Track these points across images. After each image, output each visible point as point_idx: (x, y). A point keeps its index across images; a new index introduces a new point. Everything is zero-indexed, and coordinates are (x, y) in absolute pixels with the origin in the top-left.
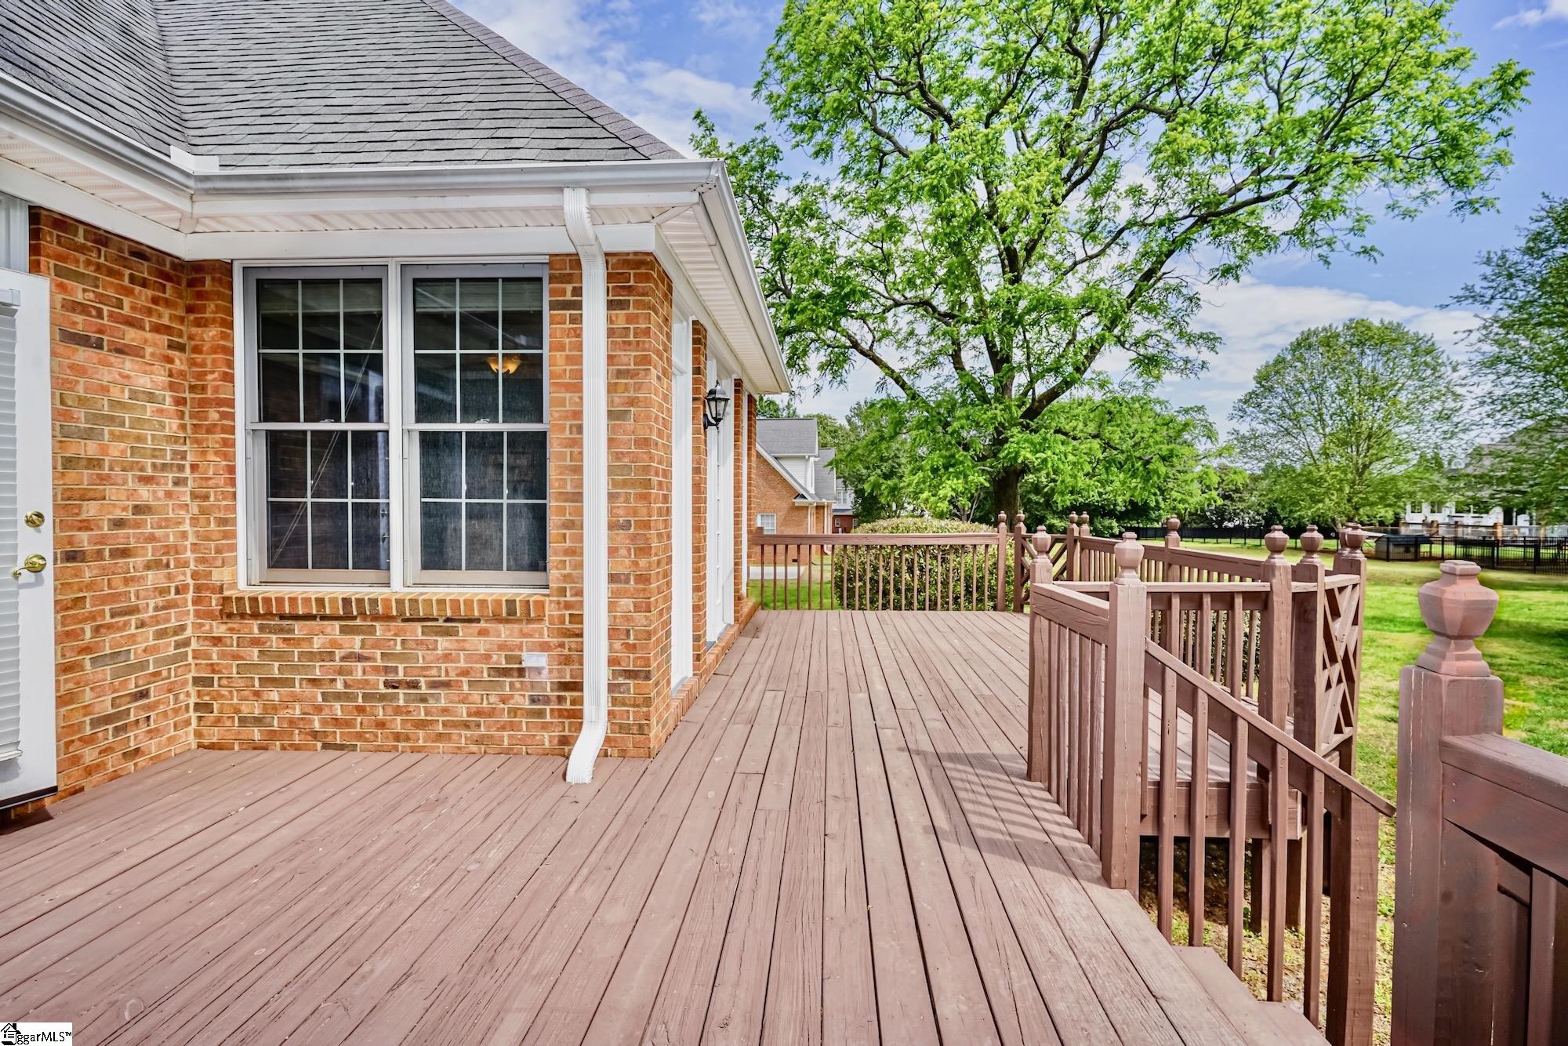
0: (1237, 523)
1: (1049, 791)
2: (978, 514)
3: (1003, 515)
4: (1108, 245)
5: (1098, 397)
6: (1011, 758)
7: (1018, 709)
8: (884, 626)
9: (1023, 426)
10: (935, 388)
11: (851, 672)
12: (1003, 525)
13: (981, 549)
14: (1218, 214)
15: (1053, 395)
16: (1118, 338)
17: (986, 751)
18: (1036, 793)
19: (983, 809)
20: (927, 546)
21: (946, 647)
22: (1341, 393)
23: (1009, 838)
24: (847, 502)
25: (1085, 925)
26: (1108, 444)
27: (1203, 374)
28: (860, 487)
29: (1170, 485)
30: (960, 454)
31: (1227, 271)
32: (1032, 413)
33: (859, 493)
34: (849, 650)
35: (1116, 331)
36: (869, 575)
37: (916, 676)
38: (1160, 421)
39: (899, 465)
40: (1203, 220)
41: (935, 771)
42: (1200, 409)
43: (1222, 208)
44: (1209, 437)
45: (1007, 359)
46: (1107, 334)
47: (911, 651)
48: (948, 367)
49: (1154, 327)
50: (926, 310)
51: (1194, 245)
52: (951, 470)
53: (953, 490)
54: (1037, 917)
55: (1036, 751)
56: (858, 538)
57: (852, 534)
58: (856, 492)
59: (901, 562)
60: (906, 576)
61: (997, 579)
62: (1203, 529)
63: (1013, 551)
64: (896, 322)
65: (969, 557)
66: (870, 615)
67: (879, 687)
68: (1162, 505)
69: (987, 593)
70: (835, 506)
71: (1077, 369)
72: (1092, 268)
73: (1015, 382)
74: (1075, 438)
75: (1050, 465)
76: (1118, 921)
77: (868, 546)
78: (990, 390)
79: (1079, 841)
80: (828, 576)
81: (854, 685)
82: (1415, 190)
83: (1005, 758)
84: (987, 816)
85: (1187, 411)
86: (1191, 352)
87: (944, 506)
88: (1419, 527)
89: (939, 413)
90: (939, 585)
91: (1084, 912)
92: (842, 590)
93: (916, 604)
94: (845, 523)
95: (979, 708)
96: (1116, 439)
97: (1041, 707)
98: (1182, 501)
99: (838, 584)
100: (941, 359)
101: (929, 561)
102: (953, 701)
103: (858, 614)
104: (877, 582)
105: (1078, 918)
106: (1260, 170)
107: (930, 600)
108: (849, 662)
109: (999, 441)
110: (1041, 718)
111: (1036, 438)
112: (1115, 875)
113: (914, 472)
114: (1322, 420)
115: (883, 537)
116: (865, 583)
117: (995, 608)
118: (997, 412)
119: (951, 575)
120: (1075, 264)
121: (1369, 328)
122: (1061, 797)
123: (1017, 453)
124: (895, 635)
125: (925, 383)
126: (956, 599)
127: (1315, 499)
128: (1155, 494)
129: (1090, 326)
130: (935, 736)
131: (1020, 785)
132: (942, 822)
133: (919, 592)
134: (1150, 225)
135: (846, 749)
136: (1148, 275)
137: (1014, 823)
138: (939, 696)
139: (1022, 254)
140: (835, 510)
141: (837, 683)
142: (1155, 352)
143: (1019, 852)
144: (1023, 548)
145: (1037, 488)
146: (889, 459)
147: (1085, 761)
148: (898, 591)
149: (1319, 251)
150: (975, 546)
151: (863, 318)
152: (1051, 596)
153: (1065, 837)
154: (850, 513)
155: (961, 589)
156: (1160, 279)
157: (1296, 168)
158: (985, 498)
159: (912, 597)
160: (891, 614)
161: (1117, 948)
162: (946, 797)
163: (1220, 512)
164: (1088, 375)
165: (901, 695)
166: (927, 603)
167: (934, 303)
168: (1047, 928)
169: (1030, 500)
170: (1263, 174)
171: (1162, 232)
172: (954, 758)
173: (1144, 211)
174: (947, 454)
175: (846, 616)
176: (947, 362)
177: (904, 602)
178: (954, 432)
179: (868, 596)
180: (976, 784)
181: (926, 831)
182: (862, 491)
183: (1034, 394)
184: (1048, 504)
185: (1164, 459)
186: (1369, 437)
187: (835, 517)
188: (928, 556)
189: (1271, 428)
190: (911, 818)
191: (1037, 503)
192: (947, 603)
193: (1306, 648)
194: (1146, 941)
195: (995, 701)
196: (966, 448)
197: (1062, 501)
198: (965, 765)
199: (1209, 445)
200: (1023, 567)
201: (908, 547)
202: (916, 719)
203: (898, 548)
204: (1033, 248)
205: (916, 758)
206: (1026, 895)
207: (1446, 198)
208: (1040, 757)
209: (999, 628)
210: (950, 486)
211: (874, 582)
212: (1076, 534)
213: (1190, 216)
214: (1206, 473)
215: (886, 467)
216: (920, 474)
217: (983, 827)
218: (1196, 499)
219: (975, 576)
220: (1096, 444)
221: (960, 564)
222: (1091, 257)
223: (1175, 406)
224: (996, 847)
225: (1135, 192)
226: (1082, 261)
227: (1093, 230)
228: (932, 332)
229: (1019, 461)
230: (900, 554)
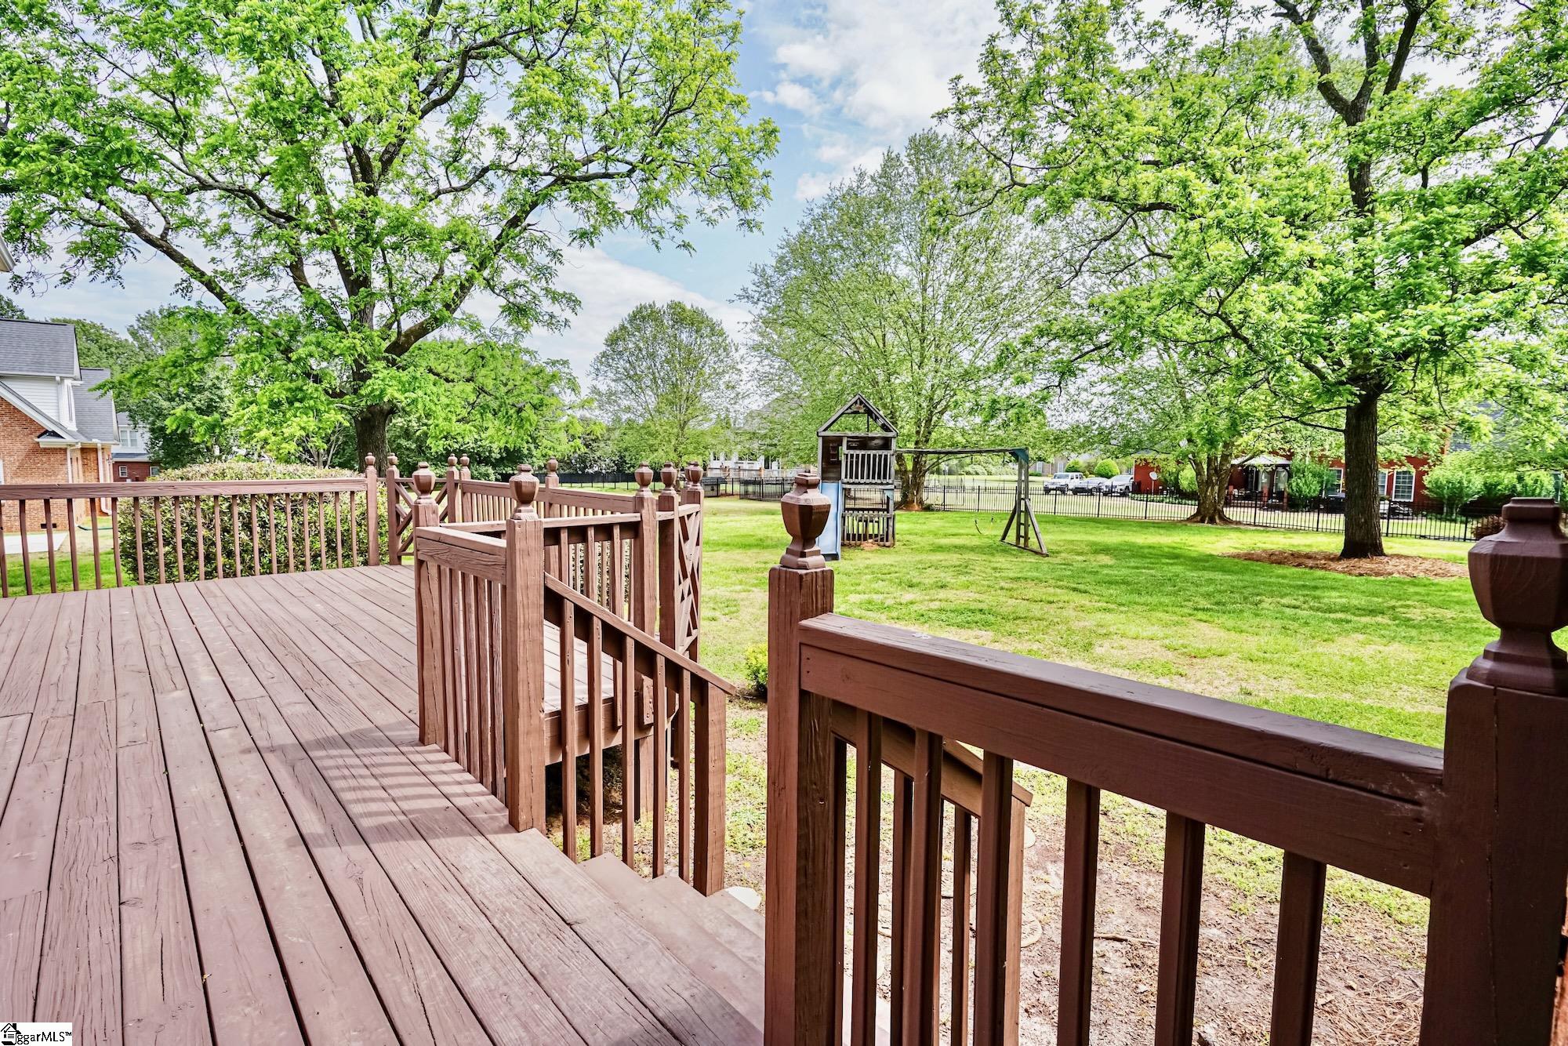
0: (596, 469)
1: (446, 751)
2: (337, 461)
3: (371, 457)
4: (473, 182)
5: (470, 340)
6: (400, 725)
7: (403, 670)
8: (211, 601)
9: (388, 361)
10: (269, 304)
11: (157, 665)
12: (371, 470)
13: (345, 498)
14: (574, 179)
15: (421, 331)
16: (488, 281)
17: (367, 725)
18: (432, 757)
19: (367, 794)
20: (270, 495)
21: (304, 613)
22: (668, 361)
23: (402, 818)
24: (138, 443)
25: (496, 882)
26: (482, 389)
27: (566, 331)
28: (158, 424)
29: (542, 433)
30: (310, 387)
31: (584, 236)
32: (398, 347)
33: (158, 432)
34: (152, 639)
35: (486, 273)
36: (180, 537)
37: (264, 656)
38: (531, 371)
39: (221, 398)
40: (561, 181)
41: (299, 766)
42: (565, 363)
43: (577, 174)
44: (573, 390)
45: (366, 282)
46: (477, 274)
47: (255, 625)
48: (287, 281)
49: (522, 277)
50: (249, 203)
51: (555, 203)
52: (297, 404)
53: (303, 428)
54: (443, 895)
55: (429, 713)
56: (157, 487)
57: (149, 481)
58: (152, 431)
59: (231, 517)
60: (240, 536)
61: (367, 531)
62: (571, 475)
63: (385, 499)
64: (201, 211)
65: (329, 508)
66: (187, 588)
67: (205, 678)
68: (534, 453)
69: (355, 548)
70: (115, 449)
71: (447, 306)
72: (457, 202)
73: (377, 311)
74: (447, 380)
75: (420, 406)
76: (527, 864)
77: (176, 498)
78: (345, 316)
79: (482, 794)
80: (106, 542)
81: (162, 679)
82: (715, 204)
83: (391, 727)
84: (373, 800)
85: (554, 363)
86: (556, 309)
87: (292, 447)
88: (718, 471)
89: (276, 335)
90: (291, 542)
91: (494, 867)
92: (135, 560)
93: (258, 567)
94: (132, 469)
95: (354, 677)
96: (489, 385)
97: (434, 661)
98: (553, 448)
99: (128, 553)
100: (274, 269)
101: (273, 514)
102: (318, 676)
103: (165, 590)
104: (195, 545)
105: (488, 877)
106: (606, 149)
107: (279, 562)
108: (154, 654)
109: (360, 376)
110: (433, 674)
111: (404, 376)
112: (523, 817)
113: (244, 405)
114: (656, 382)
115: (202, 486)
116: (175, 548)
117: (366, 563)
118: (354, 339)
119: (307, 529)
120: (439, 193)
121: (684, 310)
122: (460, 753)
123: (382, 391)
124: (228, 608)
125: (253, 294)
126: (315, 557)
127: (653, 449)
128: (528, 442)
129: (458, 264)
130: (296, 723)
131: (412, 753)
132: (312, 824)
133: (261, 552)
134: (514, 172)
135: (152, 773)
136: (514, 222)
137: (407, 798)
138: (298, 673)
139: (377, 165)
140: (118, 455)
141: (134, 685)
142: (523, 302)
143: (418, 829)
144: (397, 494)
145: (407, 434)
146: (204, 389)
147: (486, 709)
148: (229, 554)
149: (652, 236)
150: (337, 493)
151: (148, 194)
152: (439, 539)
153: (467, 795)
154: (145, 459)
155: (322, 545)
156: (525, 229)
157: (634, 156)
158: (345, 443)
159: (252, 559)
160: (220, 584)
161: (530, 892)
162: (316, 794)
163: (583, 459)
164: (458, 314)
165: (243, 683)
166: (275, 565)
167: (262, 195)
168: (455, 902)
169: (400, 446)
170: (610, 153)
171: (525, 182)
172: (324, 744)
173: (507, 157)
174: (293, 385)
175: (144, 593)
176: (284, 274)
177: (239, 567)
178: (299, 359)
179: (181, 563)
180: (358, 766)
181: (290, 844)
182: (163, 429)
183: (399, 326)
184: (421, 450)
185: (534, 407)
186: (687, 399)
187: (117, 465)
188: (272, 508)
189: (620, 387)
190: (267, 835)
191: (408, 449)
192: (303, 563)
193: (667, 567)
194: (557, 872)
195: (375, 666)
196: (317, 379)
197: (436, 446)
198: (340, 747)
199: (573, 398)
200: (398, 515)
201: (242, 498)
202: (267, 708)
203: (226, 500)
204: (390, 161)
205: (270, 758)
206: (428, 874)
207: (733, 216)
208: (435, 716)
209: (373, 585)
210: (298, 424)
211: (190, 545)
212: (456, 477)
213: (549, 174)
214: (572, 423)
215: (200, 400)
216: (254, 408)
217: (370, 815)
218: (565, 447)
219: (339, 529)
220: (470, 387)
221: (317, 515)
222: (456, 190)
223: (543, 358)
224: (386, 832)
225: (498, 132)
226: (446, 192)
227: (455, 160)
228: (259, 232)
229: (386, 400)
230: (230, 507)
